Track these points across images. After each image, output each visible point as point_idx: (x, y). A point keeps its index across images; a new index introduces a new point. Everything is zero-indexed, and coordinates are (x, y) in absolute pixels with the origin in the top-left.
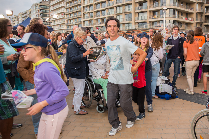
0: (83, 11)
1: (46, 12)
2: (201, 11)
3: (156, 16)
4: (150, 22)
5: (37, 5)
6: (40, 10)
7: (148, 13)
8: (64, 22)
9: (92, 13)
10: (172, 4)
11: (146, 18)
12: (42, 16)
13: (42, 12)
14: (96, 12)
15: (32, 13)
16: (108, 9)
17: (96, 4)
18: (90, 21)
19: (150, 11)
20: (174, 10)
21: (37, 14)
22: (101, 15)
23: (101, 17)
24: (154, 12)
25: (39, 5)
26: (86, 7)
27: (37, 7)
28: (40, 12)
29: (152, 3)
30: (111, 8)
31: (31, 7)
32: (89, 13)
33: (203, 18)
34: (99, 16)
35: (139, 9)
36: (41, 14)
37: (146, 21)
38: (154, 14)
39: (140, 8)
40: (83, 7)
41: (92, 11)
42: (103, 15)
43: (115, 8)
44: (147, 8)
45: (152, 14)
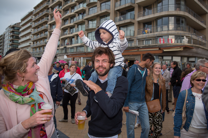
0: (50, 30)
5: (10, 27)
6: (13, 32)
7: (136, 25)
8: (30, 44)
11: (132, 35)
12: (14, 38)
13: (14, 34)
14: (64, 30)
15: (5, 36)
16: (78, 24)
17: (65, 20)
19: (139, 22)
21: (9, 36)
22: (68, 33)
23: (68, 36)
24: (144, 24)
25: (11, 27)
27: (10, 29)
28: (12, 34)
31: (6, 29)
34: (66, 34)
35: (120, 20)
36: (12, 36)
37: (132, 38)
38: (144, 26)
39: (122, 19)
40: (50, 24)
42: (72, 33)
43: (86, 22)
44: (134, 19)
45: (142, 26)
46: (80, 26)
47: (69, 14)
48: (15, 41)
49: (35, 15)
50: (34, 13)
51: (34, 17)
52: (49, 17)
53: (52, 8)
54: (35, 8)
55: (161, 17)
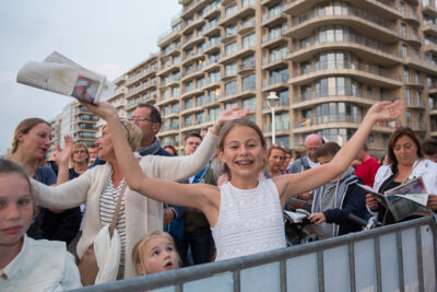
1: (91, 119)
2: (418, 105)
3: (308, 121)
4: (296, 135)
6: (80, 115)
7: (292, 112)
9: (177, 118)
10: (342, 92)
11: (286, 127)
12: (83, 129)
13: (83, 120)
14: (186, 116)
15: (63, 123)
16: (209, 108)
17: (186, 99)
18: (173, 136)
19: (296, 110)
20: (349, 105)
21: (73, 123)
22: (193, 122)
24: (304, 111)
26: (166, 105)
27: (74, 110)
28: (79, 121)
29: (299, 92)
30: (216, 107)
32: (172, 119)
33: (427, 120)
34: (191, 125)
36: (79, 124)
37: (287, 133)
38: (304, 115)
41: (176, 115)
42: (199, 123)
43: (222, 106)
44: (288, 104)
45: (300, 116)
46: (212, 111)
47: (193, 89)
48: (85, 134)
49: (130, 87)
50: (127, 83)
51: (126, 89)
52: (158, 92)
53: (163, 77)
54: (129, 74)
55: (320, 104)
